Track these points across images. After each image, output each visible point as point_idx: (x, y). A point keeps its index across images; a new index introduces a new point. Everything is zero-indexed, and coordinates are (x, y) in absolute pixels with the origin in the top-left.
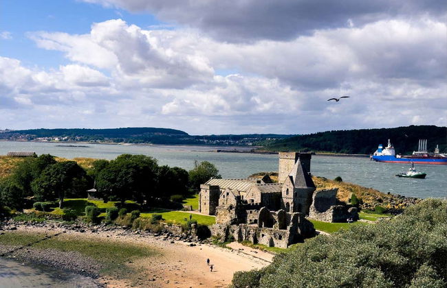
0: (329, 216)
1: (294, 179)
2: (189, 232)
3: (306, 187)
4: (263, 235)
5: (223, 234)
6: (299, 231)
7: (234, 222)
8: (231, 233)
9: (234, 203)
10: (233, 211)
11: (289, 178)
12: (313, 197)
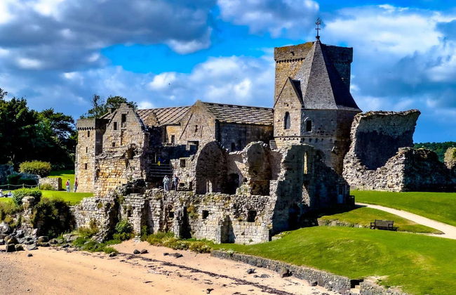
0: (393, 173)
1: (304, 88)
2: (16, 220)
3: (333, 107)
4: (206, 214)
5: (103, 220)
6: (306, 198)
7: (135, 188)
8: (124, 217)
9: (139, 140)
10: (136, 163)
11: (289, 85)
12: (353, 131)
